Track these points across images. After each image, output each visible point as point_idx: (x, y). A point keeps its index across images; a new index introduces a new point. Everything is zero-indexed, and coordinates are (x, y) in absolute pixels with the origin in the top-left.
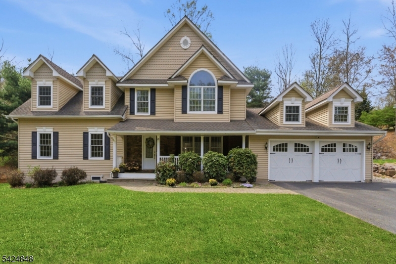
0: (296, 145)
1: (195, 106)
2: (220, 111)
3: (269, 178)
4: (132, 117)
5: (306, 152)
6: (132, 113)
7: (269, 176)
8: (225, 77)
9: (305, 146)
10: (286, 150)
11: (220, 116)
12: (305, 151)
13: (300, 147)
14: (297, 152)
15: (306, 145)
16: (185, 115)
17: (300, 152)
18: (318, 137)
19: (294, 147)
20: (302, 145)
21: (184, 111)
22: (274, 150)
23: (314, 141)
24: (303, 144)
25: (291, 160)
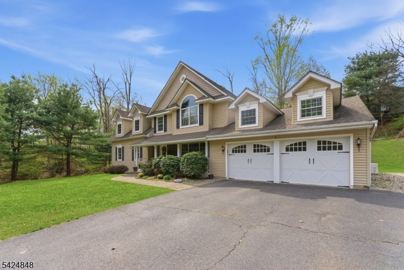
0: (255, 146)
1: (185, 122)
2: (201, 123)
3: (226, 177)
4: (155, 135)
5: (267, 153)
6: (155, 132)
7: (226, 175)
8: (204, 97)
9: (265, 146)
10: (245, 152)
11: (201, 127)
12: (265, 151)
13: (260, 148)
14: (256, 153)
15: (267, 145)
16: (178, 130)
17: (260, 153)
18: (276, 137)
19: (253, 148)
20: (261, 146)
21: (178, 127)
22: (233, 152)
23: (273, 142)
24: (263, 144)
25: (249, 161)
